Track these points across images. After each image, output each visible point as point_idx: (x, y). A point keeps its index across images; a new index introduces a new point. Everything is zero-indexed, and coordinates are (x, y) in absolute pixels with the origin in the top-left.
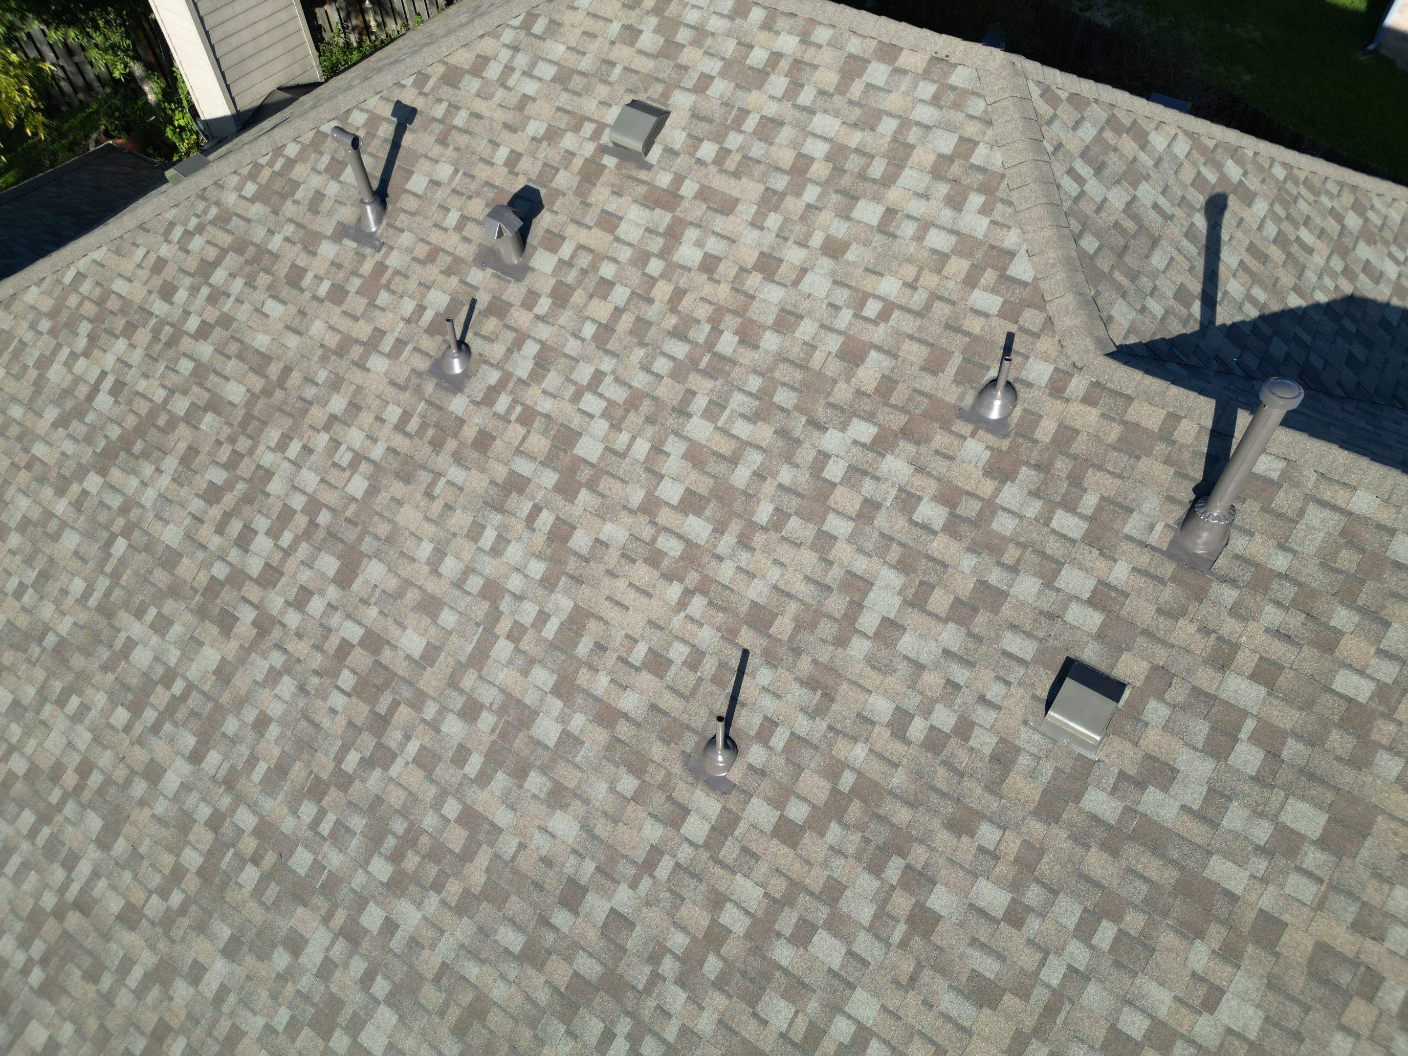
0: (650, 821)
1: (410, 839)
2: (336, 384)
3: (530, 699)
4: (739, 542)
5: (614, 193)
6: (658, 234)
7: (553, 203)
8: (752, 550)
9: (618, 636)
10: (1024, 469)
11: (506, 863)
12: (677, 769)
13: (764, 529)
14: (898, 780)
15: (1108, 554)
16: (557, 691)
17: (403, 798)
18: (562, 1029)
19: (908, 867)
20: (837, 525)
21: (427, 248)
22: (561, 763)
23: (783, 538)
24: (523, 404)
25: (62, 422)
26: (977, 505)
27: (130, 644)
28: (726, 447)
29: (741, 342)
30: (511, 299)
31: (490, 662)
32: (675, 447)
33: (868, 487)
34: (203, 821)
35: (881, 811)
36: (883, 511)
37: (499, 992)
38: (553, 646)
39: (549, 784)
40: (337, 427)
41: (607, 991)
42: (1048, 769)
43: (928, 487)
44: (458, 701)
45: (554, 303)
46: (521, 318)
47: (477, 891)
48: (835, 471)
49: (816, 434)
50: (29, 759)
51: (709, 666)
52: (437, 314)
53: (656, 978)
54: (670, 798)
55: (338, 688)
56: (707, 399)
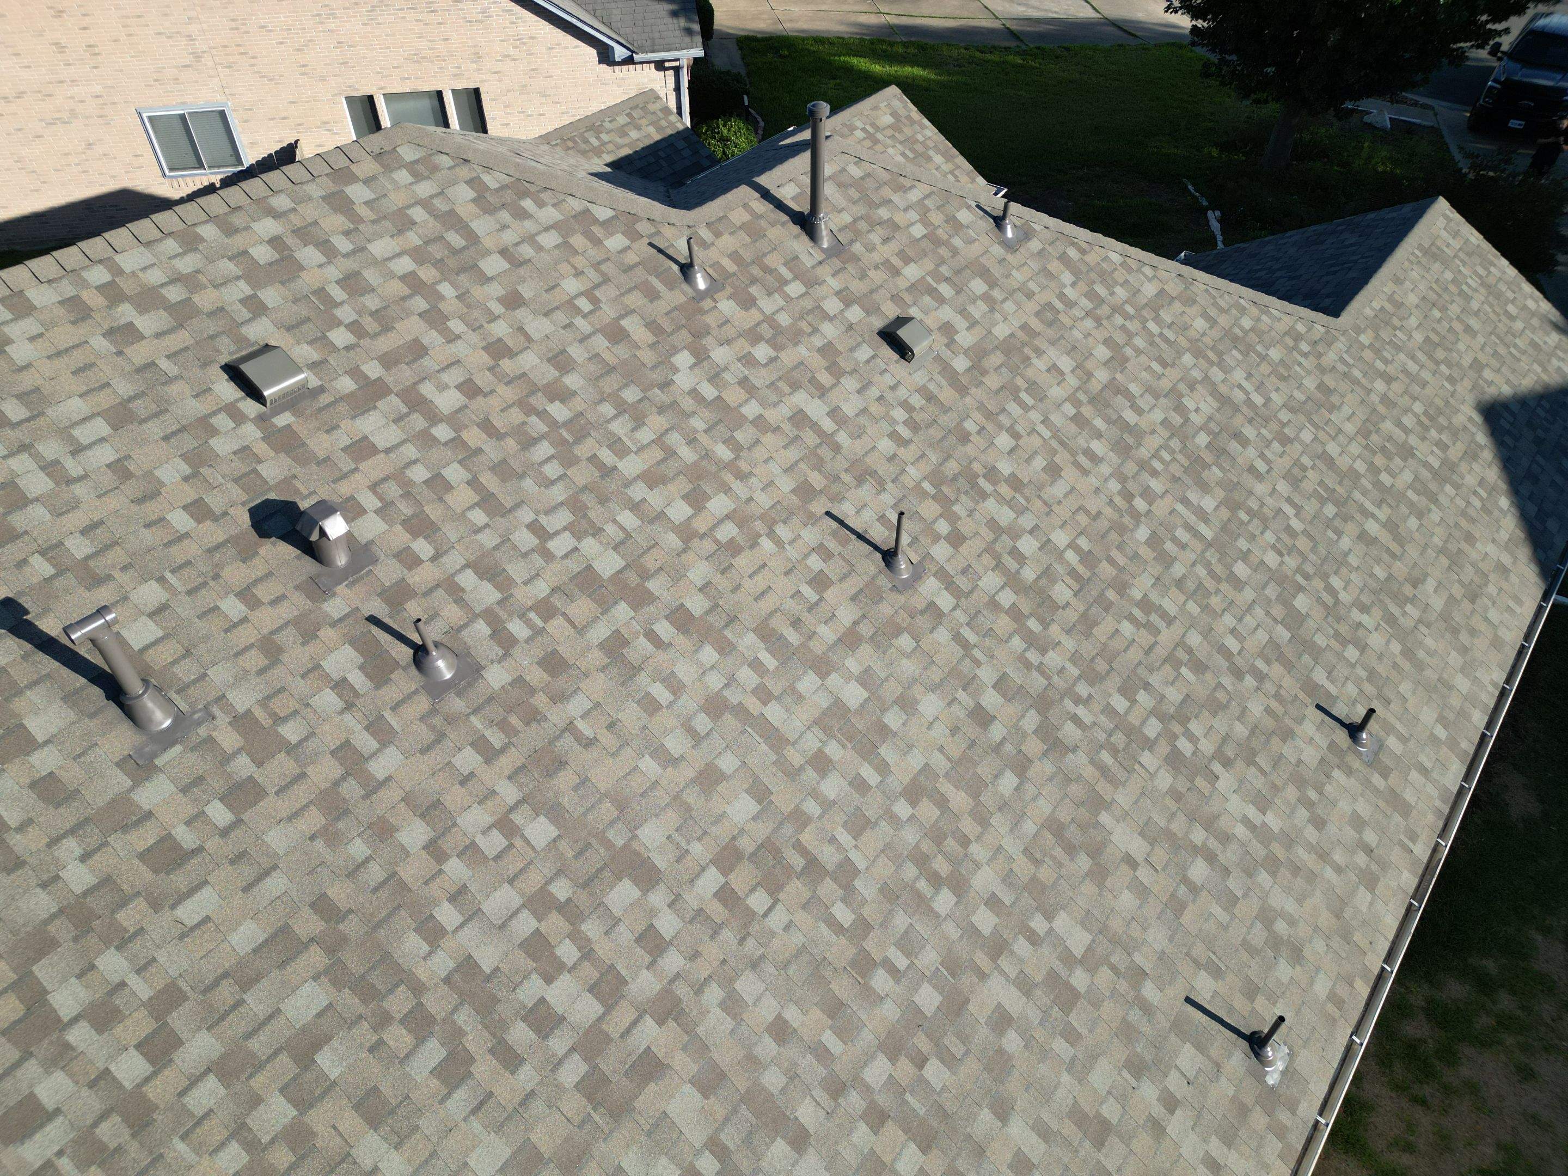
3: (824, 701)
4: (742, 481)
5: (328, 431)
7: (297, 492)
8: (751, 474)
9: (790, 604)
10: (751, 290)
12: (901, 599)
13: (737, 457)
14: (933, 456)
15: (821, 283)
16: (823, 675)
19: (984, 476)
20: (751, 410)
23: (749, 449)
24: (531, 609)
26: (765, 326)
28: (658, 454)
29: (563, 401)
30: (395, 578)
32: (638, 491)
35: (950, 477)
38: (784, 663)
42: (939, 378)
43: (742, 345)
44: (810, 774)
45: (425, 538)
46: (421, 577)
48: (709, 391)
49: (673, 388)
51: (832, 545)
52: (362, 668)
53: (1040, 668)
54: (922, 612)
55: (765, 915)
56: (605, 449)
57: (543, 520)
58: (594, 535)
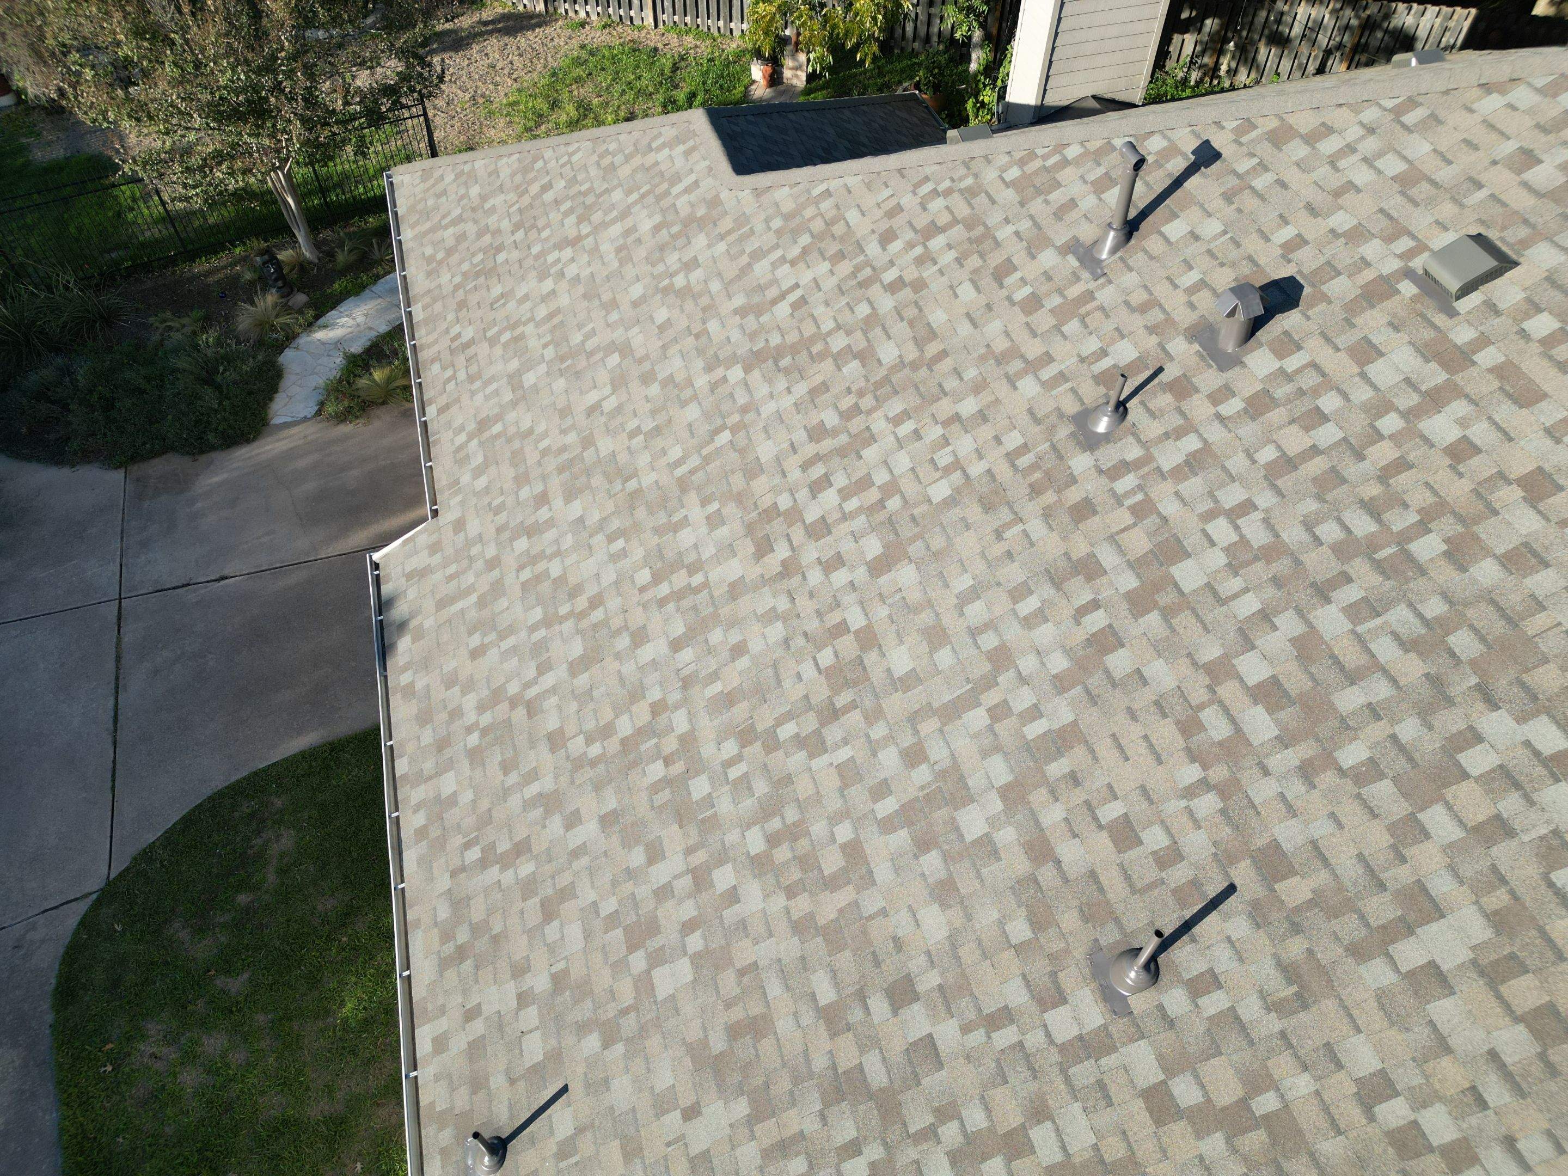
0: (1019, 981)
1: (794, 833)
2: (978, 388)
3: (975, 782)
4: (1300, 768)
5: (1390, 324)
6: (1416, 389)
7: (1311, 306)
8: (1311, 785)
9: (1100, 780)
11: (861, 918)
12: (1080, 952)
13: (1341, 772)
14: (1331, 1148)
17: (810, 792)
18: (818, 1108)
20: (1439, 822)
21: (1145, 296)
22: (966, 863)
24: (1146, 494)
25: (741, 312)
27: (685, 522)
28: (1351, 657)
29: (1448, 554)
30: (1201, 385)
31: (958, 722)
32: (1289, 625)
33: (1510, 805)
34: (650, 701)
35: (1286, 1165)
36: (1514, 843)
37: (784, 1025)
38: (1027, 746)
39: (943, 875)
40: (955, 427)
41: (879, 1106)
45: (1245, 409)
46: (1199, 407)
47: (821, 921)
48: (1478, 760)
49: (1480, 706)
50: (564, 569)
51: (1180, 874)
52: (1115, 366)
53: (930, 1134)
54: (1053, 975)
55: (815, 659)
56: (1361, 594)
57: (1257, 516)
58: (1229, 565)
